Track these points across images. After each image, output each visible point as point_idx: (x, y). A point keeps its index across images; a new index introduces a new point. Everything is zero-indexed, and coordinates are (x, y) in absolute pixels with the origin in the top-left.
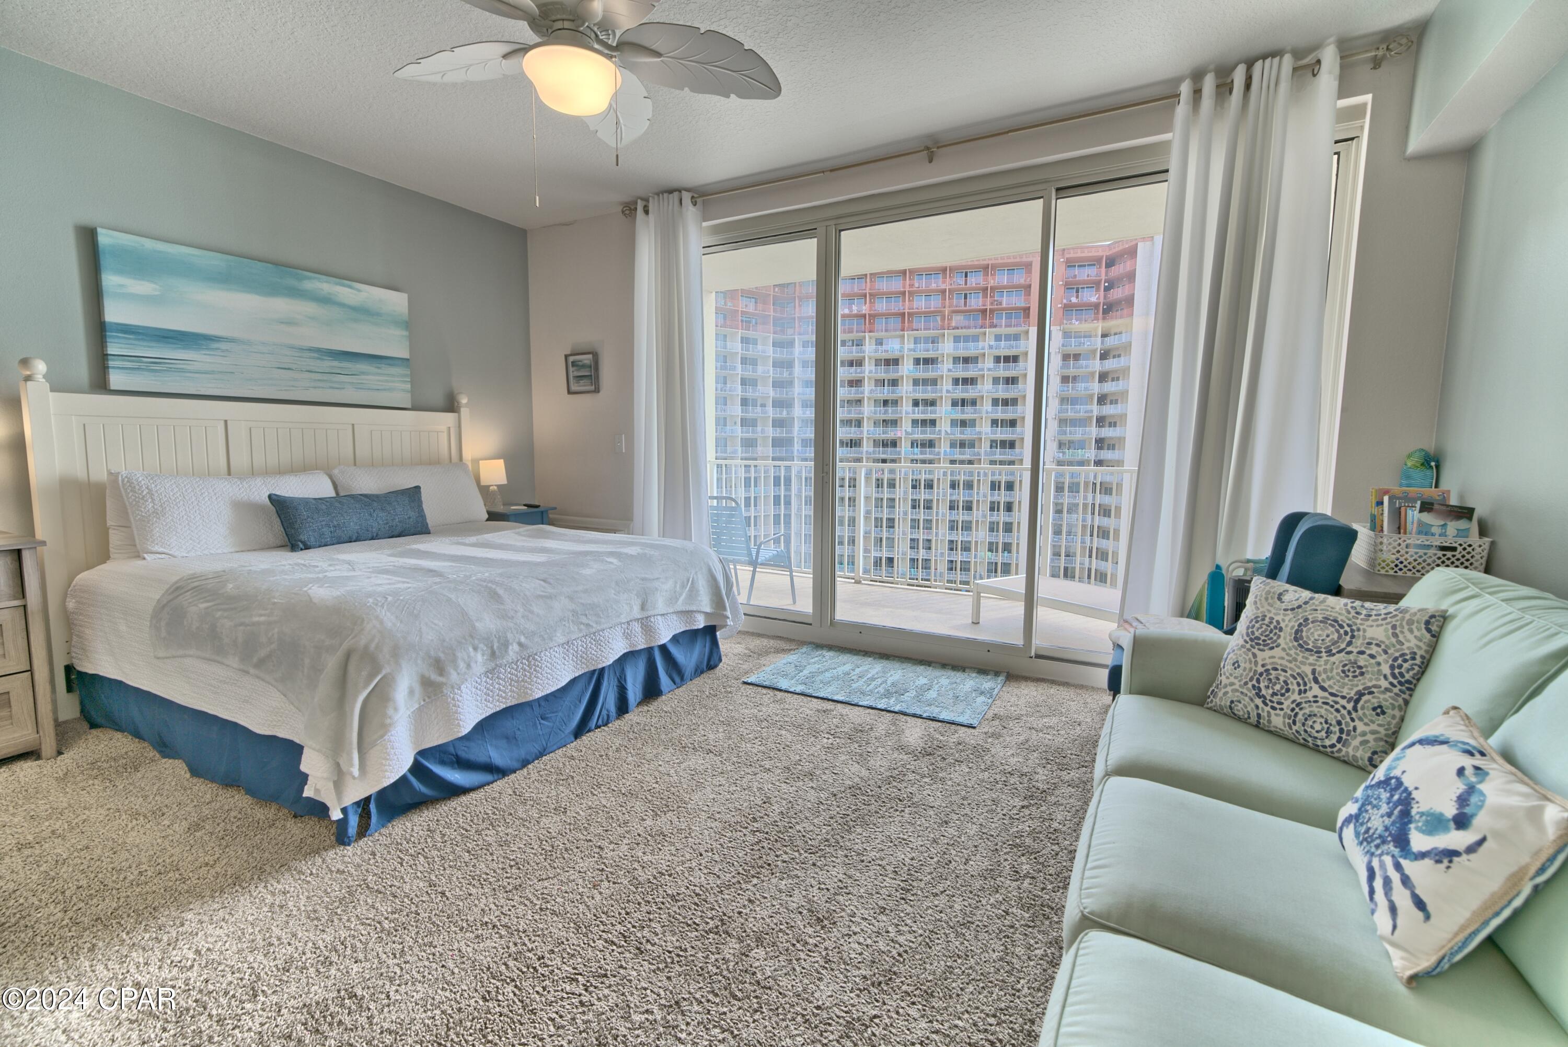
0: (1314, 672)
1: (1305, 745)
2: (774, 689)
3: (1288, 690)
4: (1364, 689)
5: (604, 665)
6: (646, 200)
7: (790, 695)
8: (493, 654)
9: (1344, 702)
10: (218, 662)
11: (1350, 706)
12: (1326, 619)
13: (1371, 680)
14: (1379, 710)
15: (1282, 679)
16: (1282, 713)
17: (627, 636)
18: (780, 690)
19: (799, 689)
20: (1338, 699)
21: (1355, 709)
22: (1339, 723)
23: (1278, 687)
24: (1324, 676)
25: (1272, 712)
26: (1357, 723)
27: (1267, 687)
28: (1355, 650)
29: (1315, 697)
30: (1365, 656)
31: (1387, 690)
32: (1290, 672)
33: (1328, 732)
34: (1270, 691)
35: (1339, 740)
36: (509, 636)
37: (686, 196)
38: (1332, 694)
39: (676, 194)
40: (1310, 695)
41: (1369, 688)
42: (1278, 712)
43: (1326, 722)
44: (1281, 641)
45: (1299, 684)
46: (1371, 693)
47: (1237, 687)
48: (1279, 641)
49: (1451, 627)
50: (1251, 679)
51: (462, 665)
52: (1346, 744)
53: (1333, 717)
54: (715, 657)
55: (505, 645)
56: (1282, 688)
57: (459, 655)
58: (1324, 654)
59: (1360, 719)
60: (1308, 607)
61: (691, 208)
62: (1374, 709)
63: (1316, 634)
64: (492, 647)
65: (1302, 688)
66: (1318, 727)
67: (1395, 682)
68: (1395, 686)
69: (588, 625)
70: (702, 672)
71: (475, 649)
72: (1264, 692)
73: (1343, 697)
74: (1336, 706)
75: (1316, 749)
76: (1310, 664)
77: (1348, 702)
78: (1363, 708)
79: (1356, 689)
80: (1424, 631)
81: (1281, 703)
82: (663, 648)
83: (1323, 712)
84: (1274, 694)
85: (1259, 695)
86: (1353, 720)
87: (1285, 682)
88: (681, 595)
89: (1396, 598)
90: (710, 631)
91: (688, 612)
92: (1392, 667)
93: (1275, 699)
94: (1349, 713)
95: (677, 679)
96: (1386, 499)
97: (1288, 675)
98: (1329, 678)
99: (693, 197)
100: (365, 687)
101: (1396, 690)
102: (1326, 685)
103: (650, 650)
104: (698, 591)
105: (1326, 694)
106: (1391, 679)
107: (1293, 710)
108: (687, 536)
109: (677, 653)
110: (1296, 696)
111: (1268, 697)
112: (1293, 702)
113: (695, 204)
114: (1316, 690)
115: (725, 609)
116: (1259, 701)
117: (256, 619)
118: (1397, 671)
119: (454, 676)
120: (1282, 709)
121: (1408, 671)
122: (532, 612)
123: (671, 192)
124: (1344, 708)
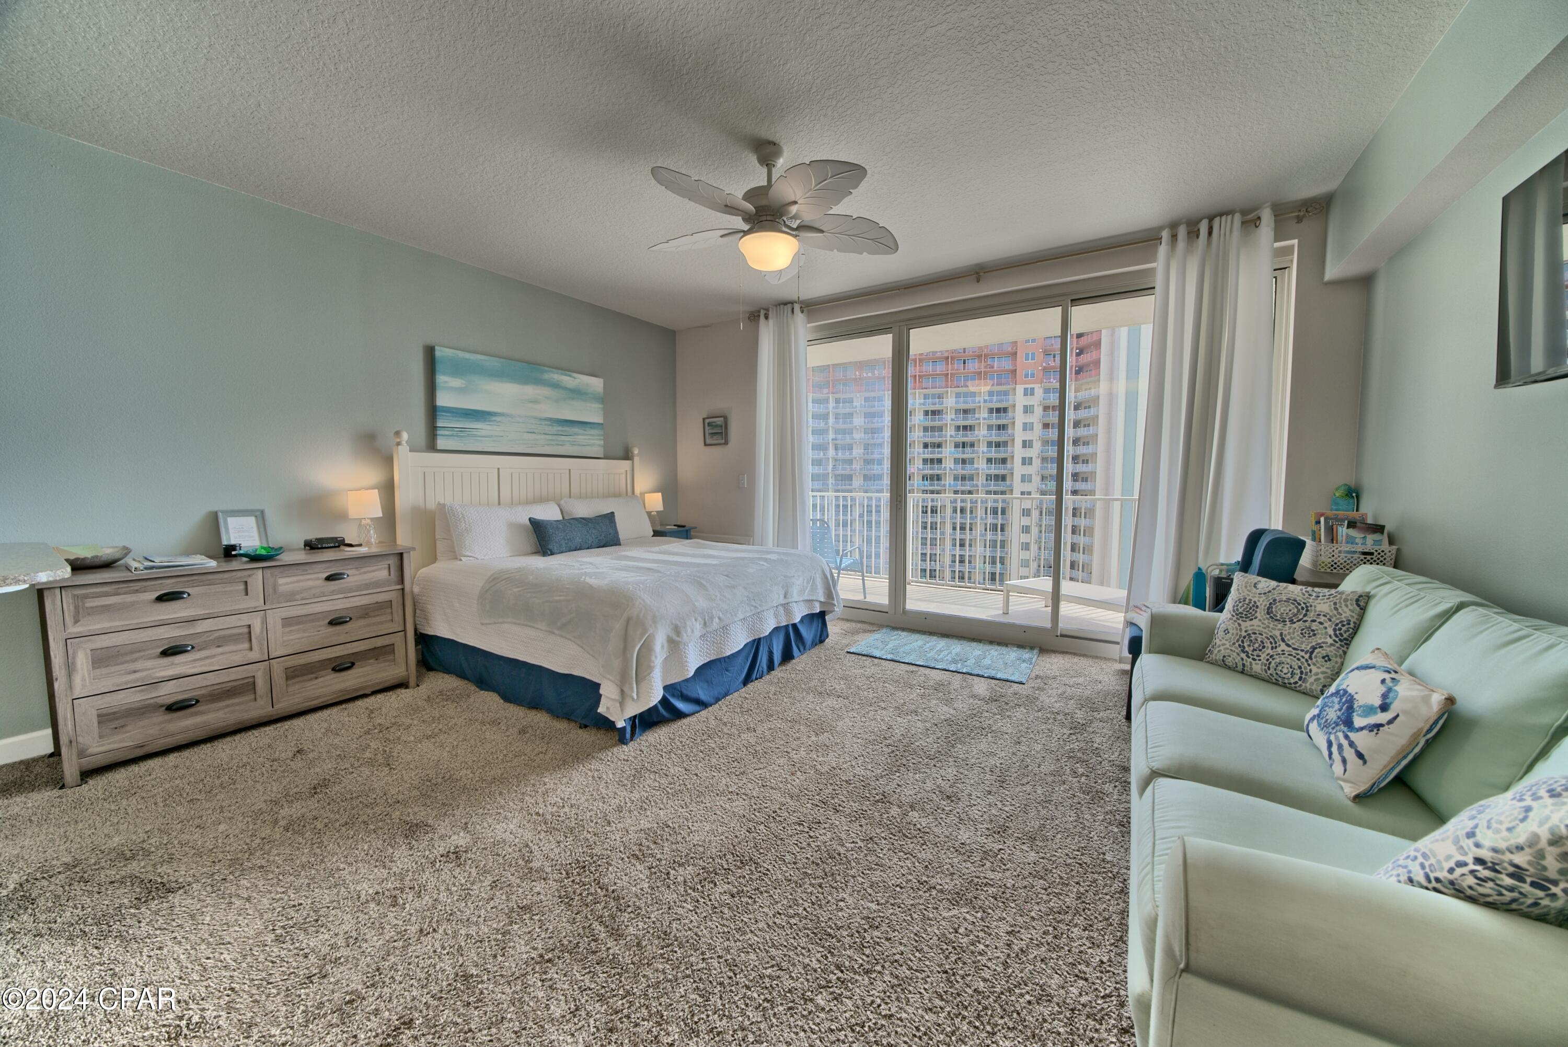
0: (1281, 634)
1: (1276, 684)
2: (871, 656)
3: (1264, 647)
4: (1316, 645)
5: (762, 636)
6: (767, 310)
7: (883, 661)
8: (705, 623)
9: (1303, 654)
10: (530, 626)
11: (1307, 656)
12: (1288, 600)
13: (1320, 638)
14: (1326, 658)
15: (1259, 640)
16: (1260, 662)
17: (776, 616)
18: (876, 658)
19: (889, 657)
20: (1299, 652)
21: (1311, 658)
22: (1300, 667)
23: (1256, 645)
24: (1288, 637)
25: (1253, 662)
26: (1312, 667)
27: (1249, 646)
28: (1309, 620)
29: (1283, 651)
30: (1316, 623)
31: (1332, 645)
32: (1265, 635)
33: (1293, 674)
34: (1252, 648)
35: (1300, 678)
36: (714, 612)
37: (797, 307)
38: (1294, 649)
39: (789, 306)
40: (1279, 650)
41: (1320, 644)
42: (1257, 662)
43: (1291, 667)
44: (1258, 614)
45: (1271, 643)
46: (1321, 647)
47: (1227, 646)
48: (1256, 615)
49: (1373, 602)
50: (1238, 641)
51: (689, 630)
52: (1305, 681)
53: (1295, 664)
54: (825, 634)
55: (712, 618)
56: (1260, 646)
57: (688, 623)
58: (1288, 623)
59: (1314, 664)
60: (1276, 592)
61: (800, 315)
62: (1323, 658)
63: (1281, 610)
64: (705, 619)
65: (1274, 645)
66: (1285, 671)
67: (1337, 639)
68: (1337, 642)
69: (755, 607)
70: (816, 645)
71: (696, 620)
72: (1247, 649)
73: (1302, 651)
74: (1298, 657)
75: (1284, 686)
76: (1279, 630)
77: (1306, 653)
78: (1316, 657)
79: (1310, 645)
80: (1355, 606)
81: (1260, 656)
82: (794, 626)
83: (1289, 661)
84: (1254, 650)
85: (1243, 651)
86: (1309, 665)
87: (1262, 642)
88: (807, 588)
89: (1336, 586)
90: (822, 615)
91: (810, 600)
92: (1335, 630)
93: (1255, 653)
94: (1307, 660)
95: (802, 649)
96: (1322, 519)
97: (1263, 637)
98: (1292, 639)
99: (801, 307)
100: (639, 642)
101: (1338, 645)
102: (1290, 643)
103: (787, 626)
104: (817, 586)
105: (1290, 649)
106: (1334, 638)
107: (1268, 660)
108: (794, 545)
109: (803, 630)
110: (1270, 651)
111: (1250, 652)
112: (1268, 654)
113: (802, 312)
114: (1283, 646)
115: (833, 600)
116: (1244, 656)
117: (557, 598)
118: (1338, 632)
119: (685, 638)
120: (1260, 660)
121: (1345, 632)
122: (725, 597)
123: (786, 304)
124: (1303, 657)
